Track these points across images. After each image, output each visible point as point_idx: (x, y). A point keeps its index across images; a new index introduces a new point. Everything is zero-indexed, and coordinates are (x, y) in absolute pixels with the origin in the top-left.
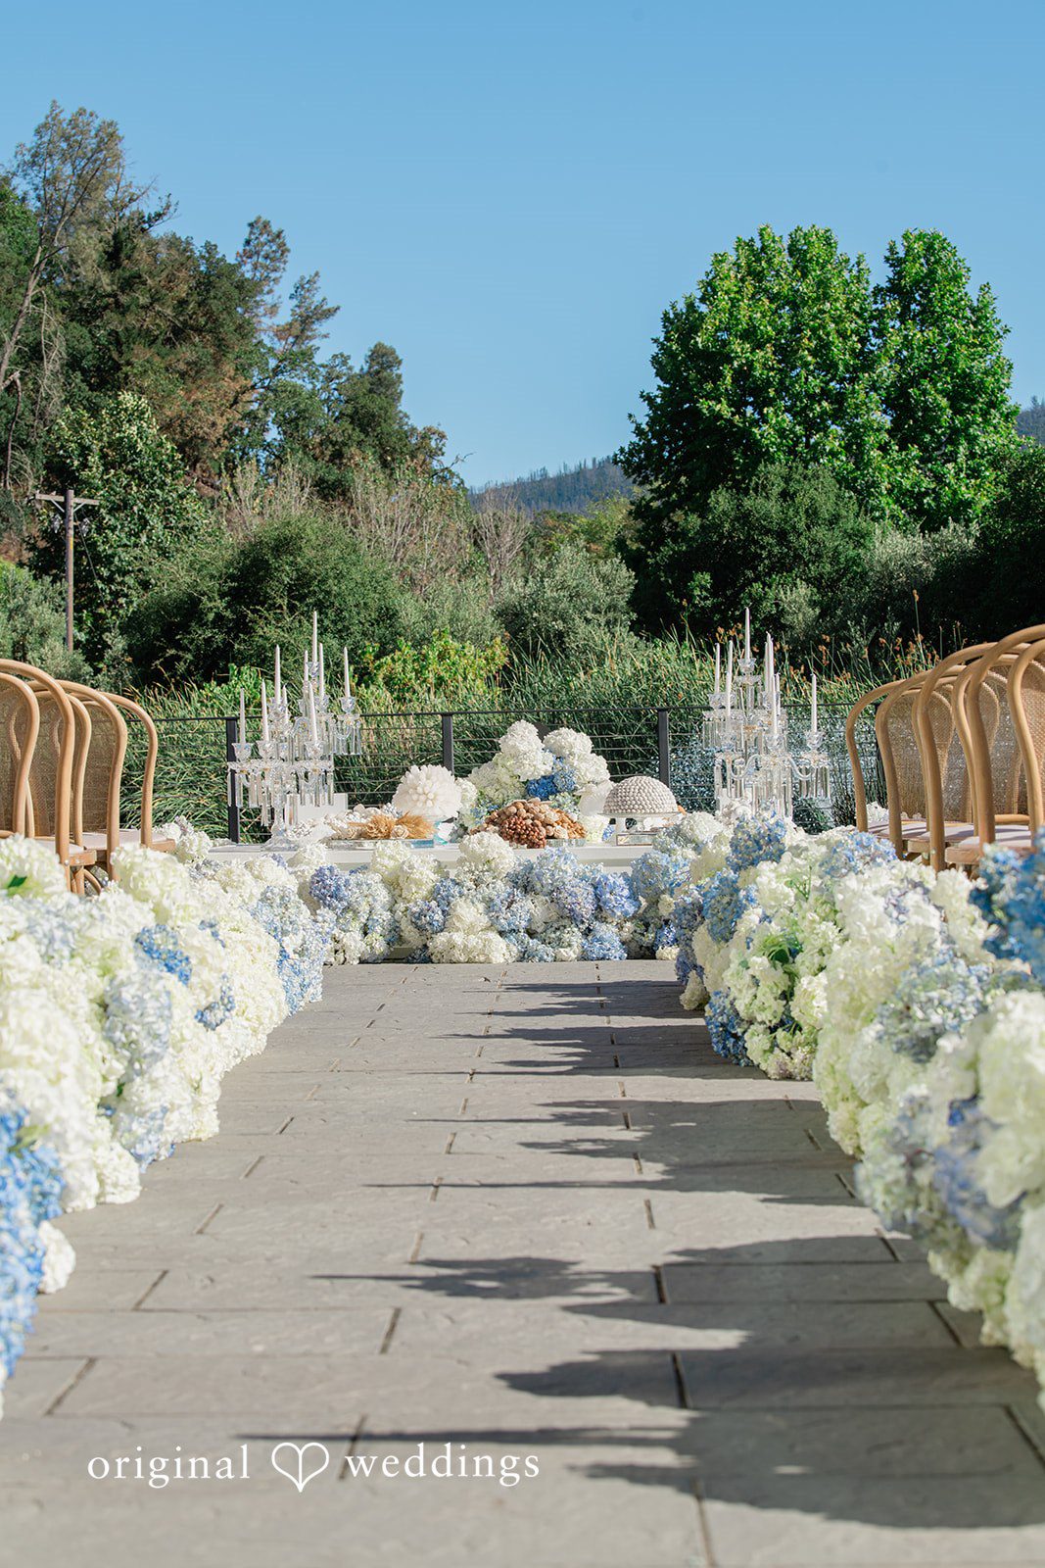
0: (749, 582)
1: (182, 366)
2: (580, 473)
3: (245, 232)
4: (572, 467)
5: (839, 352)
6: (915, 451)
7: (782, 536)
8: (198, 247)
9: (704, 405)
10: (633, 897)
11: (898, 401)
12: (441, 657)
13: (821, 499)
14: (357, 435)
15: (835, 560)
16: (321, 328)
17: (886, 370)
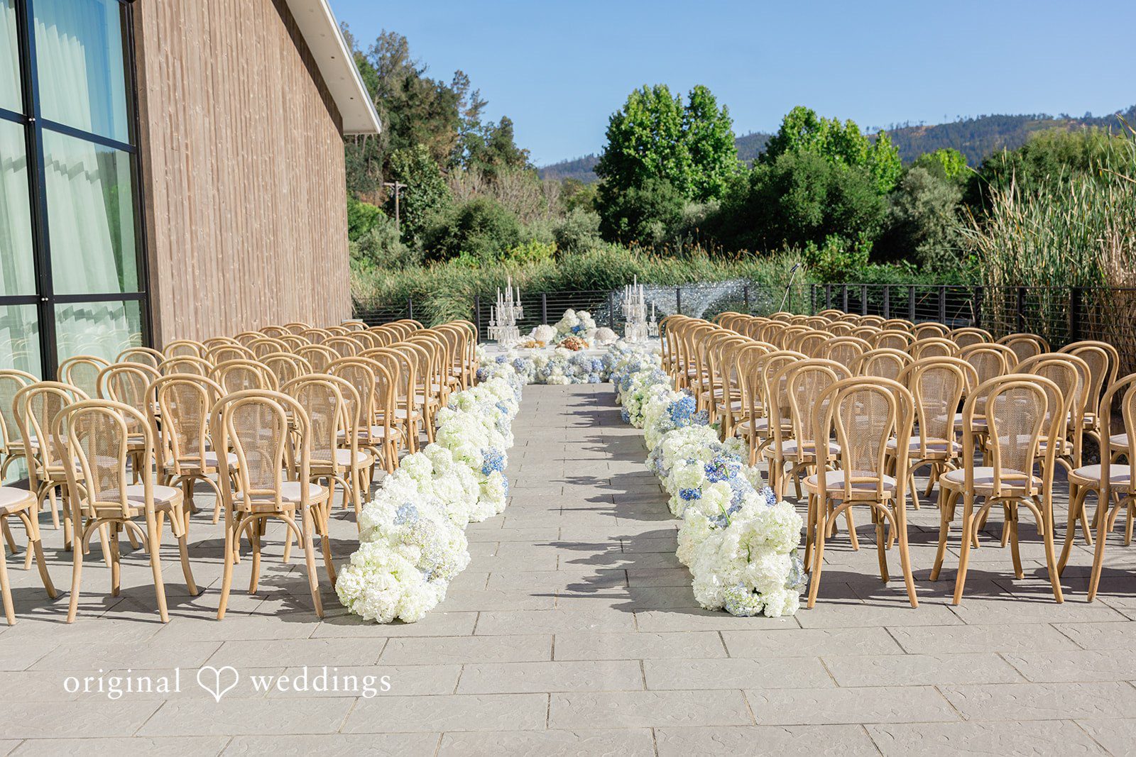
0: (641, 221)
1: (432, 127)
2: (580, 161)
3: (454, 76)
4: (577, 159)
5: (674, 132)
6: (700, 167)
7: (653, 205)
8: (437, 83)
9: (625, 151)
10: (603, 366)
11: (695, 150)
12: (534, 248)
13: (666, 192)
14: (498, 152)
15: (671, 213)
16: (482, 109)
17: (690, 138)
